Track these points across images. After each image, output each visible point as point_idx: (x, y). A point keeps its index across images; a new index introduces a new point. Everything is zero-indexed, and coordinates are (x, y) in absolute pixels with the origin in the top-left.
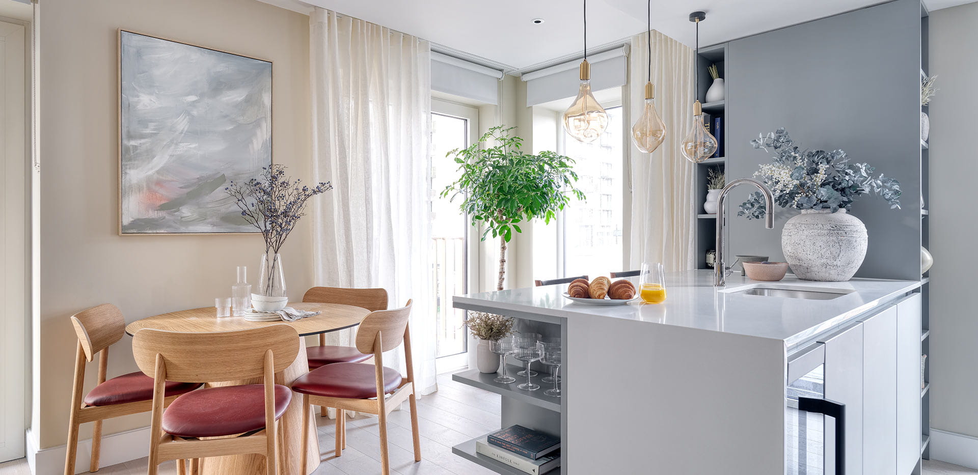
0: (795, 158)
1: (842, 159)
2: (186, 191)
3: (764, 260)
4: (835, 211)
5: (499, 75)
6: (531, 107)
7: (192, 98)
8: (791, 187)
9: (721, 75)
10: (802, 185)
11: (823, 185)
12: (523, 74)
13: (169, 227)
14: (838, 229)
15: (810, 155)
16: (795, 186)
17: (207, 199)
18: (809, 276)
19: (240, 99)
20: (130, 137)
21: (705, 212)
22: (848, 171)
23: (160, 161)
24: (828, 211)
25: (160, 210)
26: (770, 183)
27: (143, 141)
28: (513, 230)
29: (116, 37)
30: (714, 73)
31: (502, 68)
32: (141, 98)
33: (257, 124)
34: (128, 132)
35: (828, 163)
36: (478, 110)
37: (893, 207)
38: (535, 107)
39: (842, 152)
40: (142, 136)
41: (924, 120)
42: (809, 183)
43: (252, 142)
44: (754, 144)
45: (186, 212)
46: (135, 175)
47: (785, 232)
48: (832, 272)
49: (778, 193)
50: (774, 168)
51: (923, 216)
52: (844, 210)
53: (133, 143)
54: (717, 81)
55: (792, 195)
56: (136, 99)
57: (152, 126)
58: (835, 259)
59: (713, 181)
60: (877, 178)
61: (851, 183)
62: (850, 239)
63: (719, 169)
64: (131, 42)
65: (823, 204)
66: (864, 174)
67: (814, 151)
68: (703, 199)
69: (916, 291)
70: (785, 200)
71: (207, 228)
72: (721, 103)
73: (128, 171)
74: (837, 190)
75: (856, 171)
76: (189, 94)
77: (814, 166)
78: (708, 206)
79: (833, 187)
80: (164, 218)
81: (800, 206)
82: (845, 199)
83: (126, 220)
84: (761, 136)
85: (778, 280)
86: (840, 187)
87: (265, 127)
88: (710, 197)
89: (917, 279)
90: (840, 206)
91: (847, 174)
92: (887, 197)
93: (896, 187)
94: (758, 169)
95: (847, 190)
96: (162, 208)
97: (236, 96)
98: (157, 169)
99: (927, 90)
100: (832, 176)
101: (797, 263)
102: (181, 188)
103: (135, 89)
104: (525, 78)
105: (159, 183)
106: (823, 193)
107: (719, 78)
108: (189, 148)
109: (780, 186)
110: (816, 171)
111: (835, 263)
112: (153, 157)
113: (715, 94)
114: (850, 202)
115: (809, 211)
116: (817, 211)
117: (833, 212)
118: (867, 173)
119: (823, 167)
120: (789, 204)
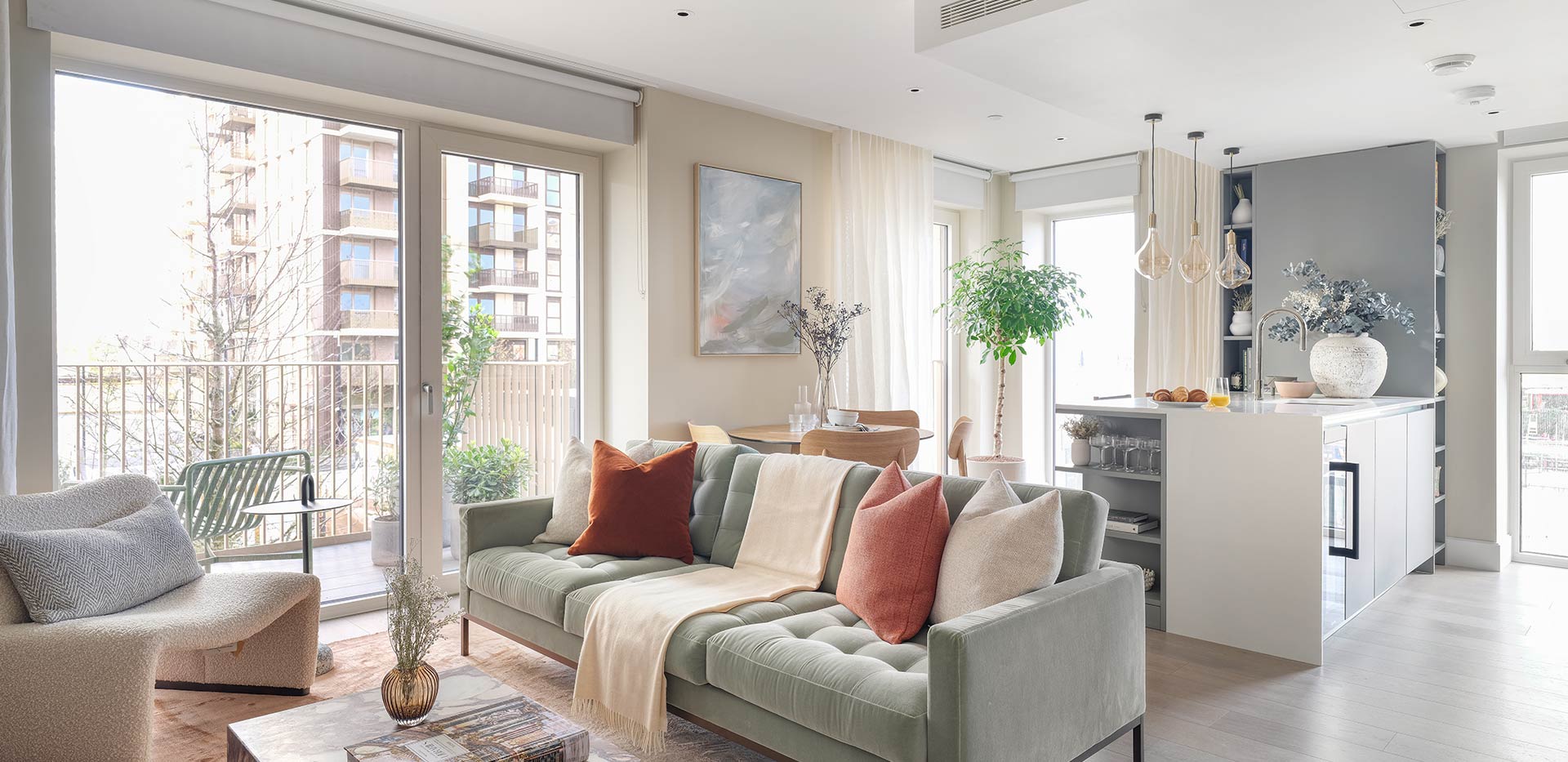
0: (1322, 287)
1: (1365, 288)
2: (741, 313)
3: (1294, 379)
4: (1358, 335)
5: (987, 176)
6: (1021, 212)
7: (745, 224)
8: (1320, 313)
9: (1248, 195)
10: (1329, 311)
11: (1348, 312)
12: (1012, 174)
13: (730, 348)
14: (1360, 351)
15: (1336, 284)
16: (1324, 313)
17: (756, 321)
18: (1335, 394)
19: (778, 222)
20: (706, 265)
21: (1229, 333)
22: (1370, 299)
23: (725, 285)
24: (1352, 334)
25: (724, 332)
26: (1300, 309)
27: (712, 268)
28: (1018, 352)
29: (695, 169)
30: (1240, 193)
31: (989, 168)
32: (712, 227)
33: (790, 246)
34: (704, 260)
35: (1352, 291)
36: (959, 214)
37: (1409, 332)
38: (1024, 211)
39: (1365, 282)
40: (713, 263)
41: (1438, 251)
42: (1336, 309)
43: (786, 264)
44: (1285, 273)
45: (742, 334)
46: (708, 300)
47: (1313, 354)
48: (1356, 390)
49: (1308, 319)
50: (1304, 296)
51: (1437, 339)
52: (1367, 334)
53: (707, 270)
54: (1243, 201)
55: (1320, 321)
56: (709, 228)
57: (719, 252)
58: (1358, 378)
59: (1238, 302)
60: (1395, 306)
61: (1372, 311)
62: (1372, 360)
63: (1246, 290)
64: (706, 174)
65: (1348, 329)
66: (1384, 303)
67: (1340, 282)
68: (1228, 319)
69: (1429, 406)
70: (1314, 324)
71: (754, 349)
72: (1248, 226)
73: (704, 296)
74: (1360, 317)
75: (1378, 299)
76: (742, 222)
77: (1340, 293)
78: (1234, 328)
79: (1357, 313)
80: (726, 340)
81: (1327, 330)
82: (1367, 324)
83: (702, 342)
84: (1291, 265)
85: (1307, 398)
86: (1362, 313)
87: (796, 247)
88: (1236, 319)
89: (1431, 396)
90: (1363, 331)
91: (1369, 302)
92: (1404, 323)
93: (1411, 315)
94: (1288, 295)
95: (1369, 317)
96: (726, 330)
97: (774, 220)
98: (722, 293)
99: (1442, 224)
100: (1356, 303)
101: (1324, 382)
102: (738, 311)
103: (709, 219)
104: (1013, 179)
105: (724, 307)
106: (1348, 320)
107: (1245, 198)
108: (742, 271)
109: (1309, 312)
110: (1342, 298)
111: (1358, 382)
112: (720, 282)
113: (1241, 214)
114: (1372, 327)
115: (1336, 335)
116: (1342, 335)
117: (1357, 336)
118: (1386, 302)
119: (1347, 296)
120: (1316, 328)
